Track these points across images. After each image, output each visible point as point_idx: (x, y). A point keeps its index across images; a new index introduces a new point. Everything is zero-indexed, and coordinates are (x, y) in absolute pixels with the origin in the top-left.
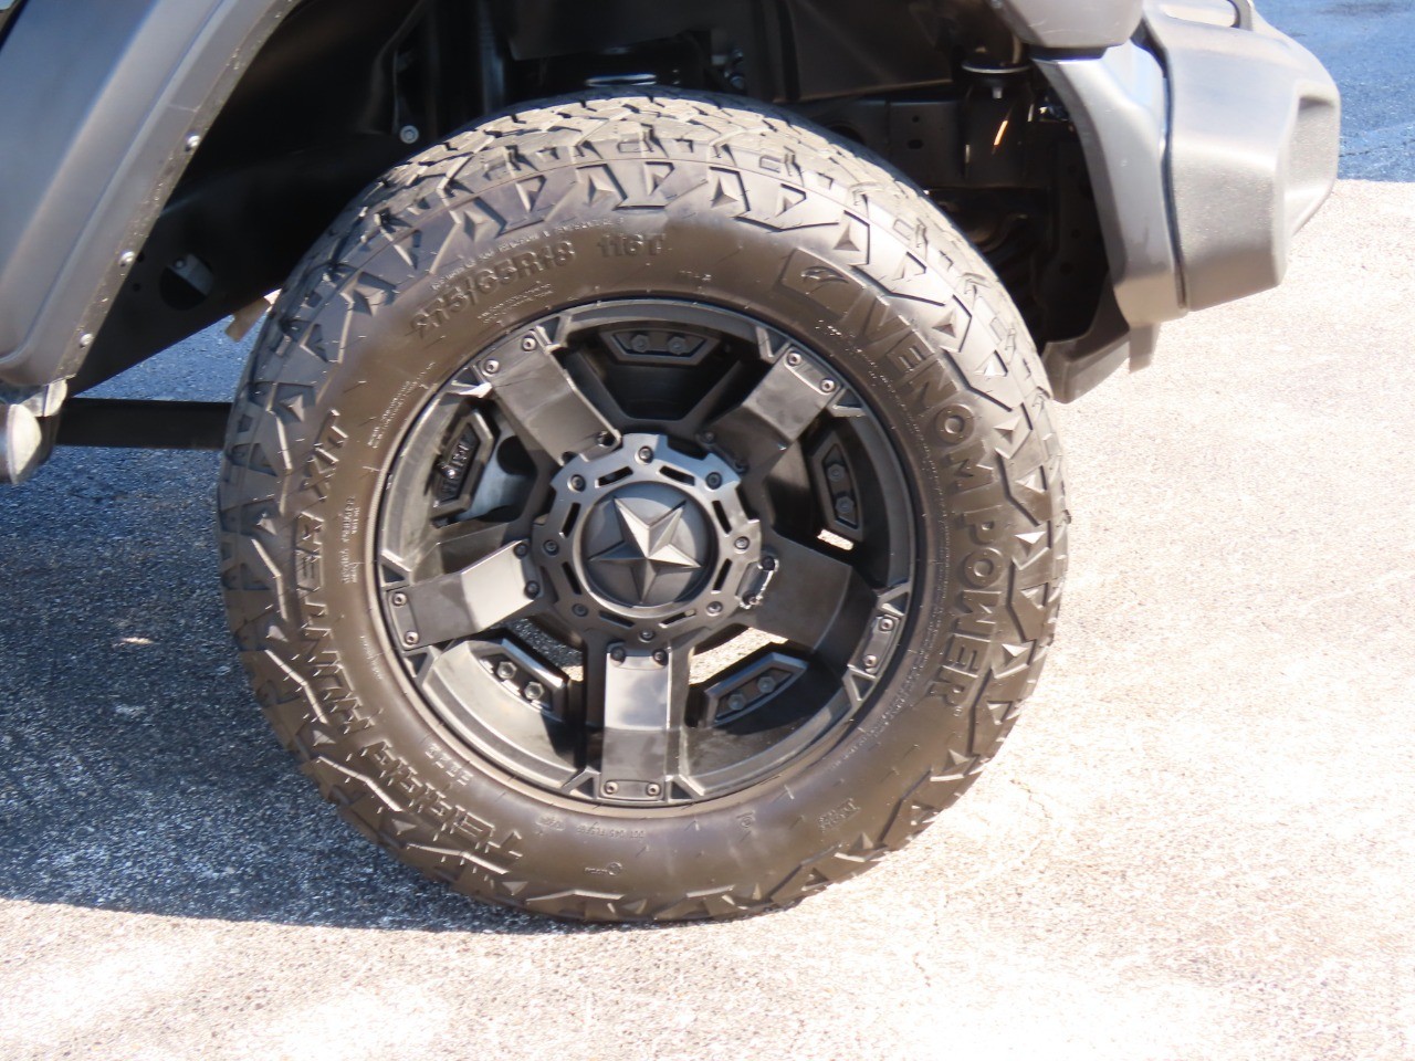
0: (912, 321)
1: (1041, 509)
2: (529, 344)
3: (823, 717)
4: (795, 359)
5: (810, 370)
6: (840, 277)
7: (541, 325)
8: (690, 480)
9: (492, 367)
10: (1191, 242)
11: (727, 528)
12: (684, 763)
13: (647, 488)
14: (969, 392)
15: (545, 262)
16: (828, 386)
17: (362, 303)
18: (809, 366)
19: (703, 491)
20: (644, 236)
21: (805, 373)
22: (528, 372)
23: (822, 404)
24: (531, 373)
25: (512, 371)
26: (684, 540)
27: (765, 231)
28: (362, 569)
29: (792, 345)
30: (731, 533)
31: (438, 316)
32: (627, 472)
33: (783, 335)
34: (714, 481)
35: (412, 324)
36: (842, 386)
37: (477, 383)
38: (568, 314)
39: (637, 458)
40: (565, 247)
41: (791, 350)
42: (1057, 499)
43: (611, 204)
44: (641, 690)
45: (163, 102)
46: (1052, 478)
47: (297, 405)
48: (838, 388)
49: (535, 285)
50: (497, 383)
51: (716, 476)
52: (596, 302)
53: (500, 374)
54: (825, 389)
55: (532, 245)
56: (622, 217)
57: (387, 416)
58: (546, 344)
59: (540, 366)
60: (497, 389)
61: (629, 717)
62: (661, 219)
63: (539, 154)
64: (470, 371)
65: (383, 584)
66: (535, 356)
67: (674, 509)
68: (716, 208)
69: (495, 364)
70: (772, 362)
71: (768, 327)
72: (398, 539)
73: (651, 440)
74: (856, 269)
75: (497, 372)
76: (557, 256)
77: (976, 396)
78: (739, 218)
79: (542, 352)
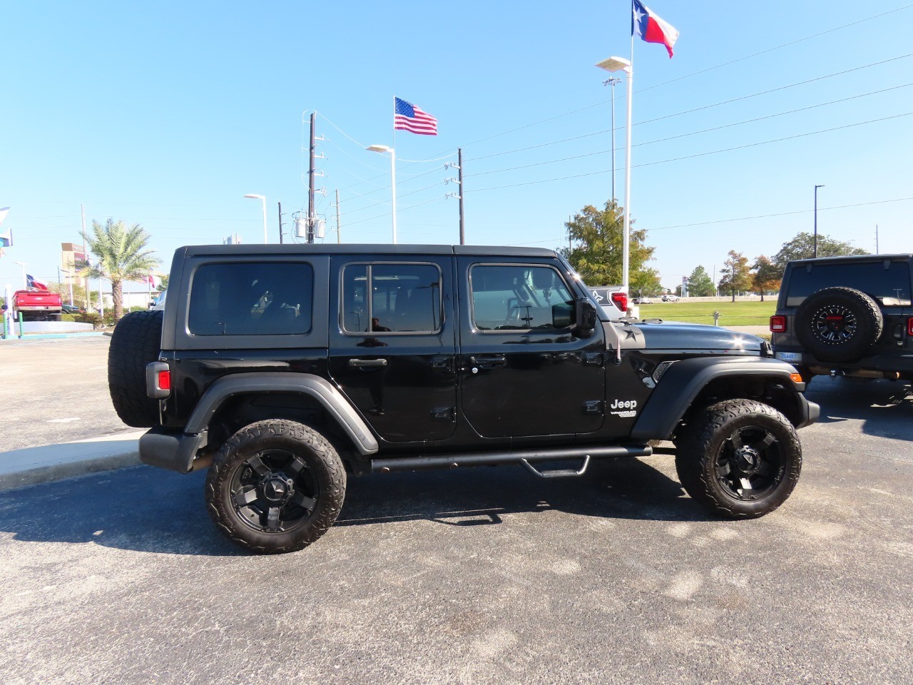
20: (753, 417)
23: (773, 440)
29: (770, 432)
37: (729, 438)
50: (732, 438)
58: (738, 432)
69: (732, 435)
71: (767, 429)
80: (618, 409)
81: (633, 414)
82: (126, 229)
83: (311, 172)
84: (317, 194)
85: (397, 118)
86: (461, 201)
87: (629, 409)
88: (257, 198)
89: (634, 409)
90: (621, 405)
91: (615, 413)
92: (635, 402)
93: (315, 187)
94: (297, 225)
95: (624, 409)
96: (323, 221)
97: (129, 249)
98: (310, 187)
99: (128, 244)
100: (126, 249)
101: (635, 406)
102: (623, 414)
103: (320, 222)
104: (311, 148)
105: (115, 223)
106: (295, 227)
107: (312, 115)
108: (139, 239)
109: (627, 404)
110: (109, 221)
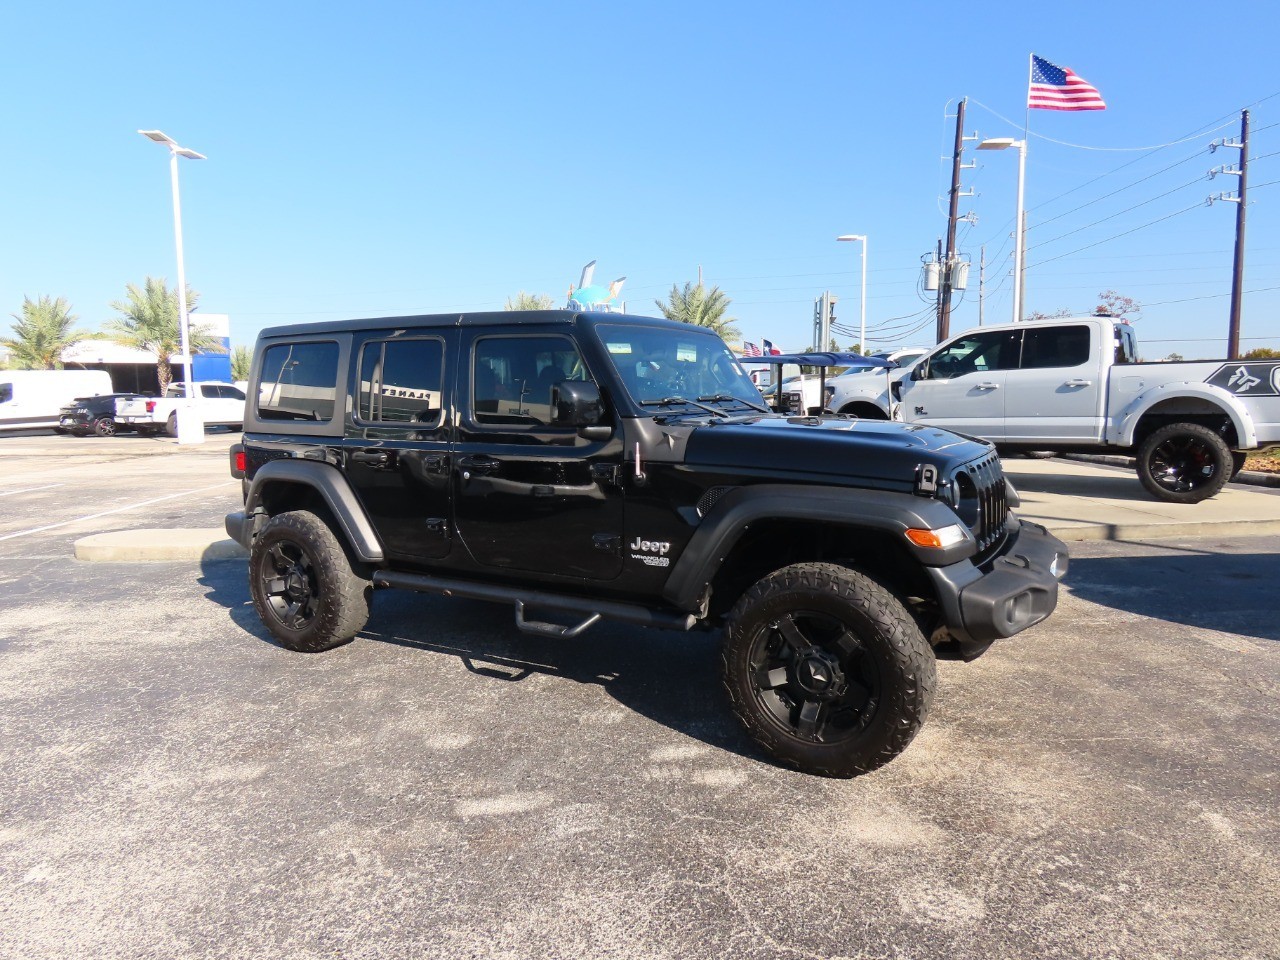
1: (914, 684)
2: (787, 618)
3: (854, 729)
4: (851, 633)
7: (790, 614)
8: (826, 660)
10: (967, 620)
12: (820, 733)
13: (814, 659)
14: (893, 649)
16: (859, 641)
17: (749, 602)
18: (854, 635)
20: (813, 596)
21: (853, 637)
22: (786, 625)
23: (857, 646)
25: (783, 624)
27: (842, 600)
28: (745, 665)
30: (836, 675)
31: (765, 607)
32: (810, 654)
33: (849, 627)
34: (832, 661)
35: (759, 609)
36: (862, 642)
37: (775, 625)
38: (796, 612)
39: (814, 651)
41: (850, 630)
42: (919, 683)
43: (806, 587)
44: (812, 712)
45: (713, 553)
46: (918, 676)
47: (734, 624)
49: (787, 604)
50: (779, 626)
51: (834, 660)
52: (803, 610)
53: (779, 624)
54: (857, 642)
55: (787, 594)
57: (754, 630)
58: (790, 619)
59: (789, 624)
60: (779, 628)
61: (806, 716)
62: (817, 592)
64: (773, 622)
65: (751, 671)
66: (788, 621)
67: (822, 666)
68: (833, 591)
69: (779, 622)
70: (845, 633)
71: (844, 624)
72: (756, 660)
73: (818, 647)
78: (836, 595)
80: (640, 552)
81: (665, 562)
82: (704, 295)
83: (954, 191)
84: (960, 223)
85: (1034, 89)
86: (1240, 207)
87: (657, 554)
88: (854, 240)
89: (665, 555)
90: (646, 545)
91: (638, 556)
92: (668, 545)
93: (959, 212)
94: (927, 272)
95: (649, 553)
96: (966, 263)
97: (705, 320)
98: (952, 213)
99: (705, 313)
100: (702, 319)
101: (666, 550)
102: (649, 561)
103: (961, 265)
104: (957, 155)
105: (693, 286)
106: (923, 277)
107: (960, 105)
108: (718, 305)
109: (655, 546)
110: (687, 287)
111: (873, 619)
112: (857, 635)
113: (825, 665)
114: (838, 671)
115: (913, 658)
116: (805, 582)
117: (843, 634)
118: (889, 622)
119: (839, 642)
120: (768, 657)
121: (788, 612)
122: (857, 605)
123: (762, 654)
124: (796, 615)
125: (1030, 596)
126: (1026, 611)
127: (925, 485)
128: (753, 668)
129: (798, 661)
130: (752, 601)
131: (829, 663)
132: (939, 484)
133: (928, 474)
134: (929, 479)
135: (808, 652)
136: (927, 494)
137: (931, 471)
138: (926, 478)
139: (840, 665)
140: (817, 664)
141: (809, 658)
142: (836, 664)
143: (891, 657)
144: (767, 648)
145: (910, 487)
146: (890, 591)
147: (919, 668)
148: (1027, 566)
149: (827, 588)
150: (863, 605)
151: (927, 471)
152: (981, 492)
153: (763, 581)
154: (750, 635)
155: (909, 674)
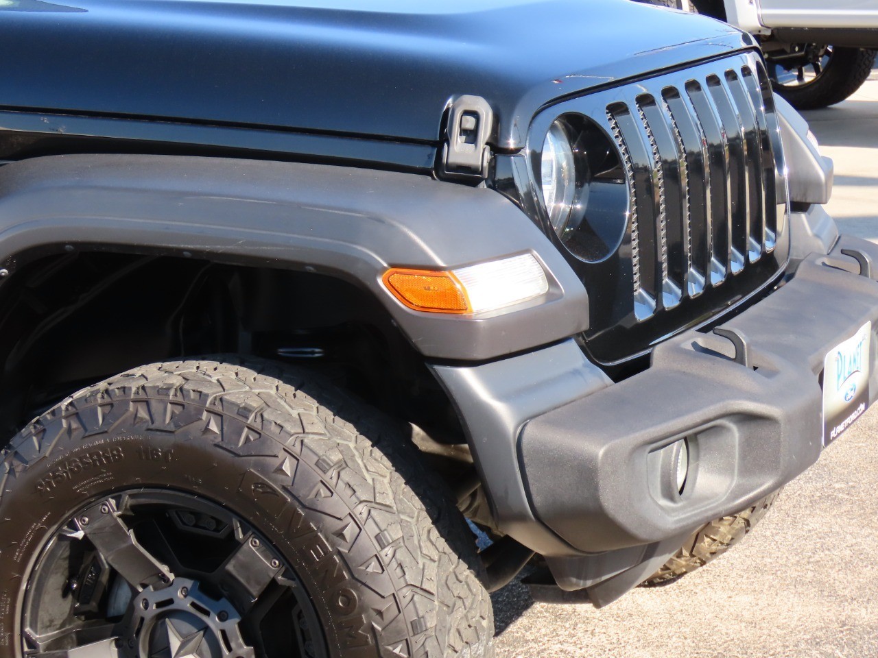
0: (318, 528)
2: (104, 509)
4: (255, 542)
5: (264, 550)
6: (274, 492)
7: (113, 498)
8: (207, 613)
9: (84, 521)
10: (538, 499)
11: (230, 649)
13: (179, 614)
14: (354, 581)
15: (107, 458)
16: (275, 563)
18: (264, 548)
19: (214, 621)
20: (162, 450)
21: (262, 553)
22: (105, 527)
23: (272, 575)
24: (107, 528)
25: (96, 525)
26: (205, 653)
27: (231, 455)
28: (12, 638)
29: (253, 533)
30: (232, 652)
31: (49, 484)
32: (171, 601)
33: (248, 525)
34: (223, 617)
35: (36, 487)
36: (283, 565)
37: (77, 530)
38: (126, 494)
39: (179, 593)
40: (118, 451)
41: (253, 536)
43: (145, 427)
46: (416, 648)
48: (281, 566)
49: (103, 473)
50: (87, 531)
51: (226, 614)
52: (141, 488)
53: (88, 526)
54: (273, 564)
55: (100, 447)
56: (150, 436)
57: (25, 544)
58: (114, 511)
59: (112, 525)
60: (88, 535)
62: (171, 439)
63: (116, 390)
64: (73, 521)
65: (26, 649)
66: (108, 517)
67: (199, 631)
68: (205, 436)
69: (87, 519)
70: (242, 542)
71: (239, 518)
72: (36, 623)
73: (189, 583)
74: (284, 488)
75: (88, 524)
76: (114, 456)
77: (359, 584)
78: (217, 445)
79: (112, 516)
111: (304, 507)
112: (273, 547)
113: (206, 629)
114: (238, 641)
115: (403, 602)
116: (143, 414)
117: (237, 545)
118: (343, 511)
119: (230, 567)
120: (75, 613)
121: (105, 493)
122: (264, 469)
123: (56, 607)
124: (127, 500)
125: (735, 433)
126: (726, 470)
127: (459, 151)
128: (32, 644)
129: (142, 619)
130: (19, 467)
131: (213, 622)
132: (497, 148)
133: (470, 123)
134: (471, 136)
135: (163, 596)
136: (466, 176)
137: (475, 114)
138: (464, 132)
139: (241, 625)
140: (187, 628)
141: (167, 610)
142: (232, 625)
143: (350, 600)
144: (66, 590)
145: (420, 156)
146: (363, 430)
147: (417, 627)
148: (739, 359)
149: (196, 427)
150: (280, 470)
151: (467, 113)
152: (642, 173)
153: (47, 415)
154: (18, 556)
155: (395, 643)
